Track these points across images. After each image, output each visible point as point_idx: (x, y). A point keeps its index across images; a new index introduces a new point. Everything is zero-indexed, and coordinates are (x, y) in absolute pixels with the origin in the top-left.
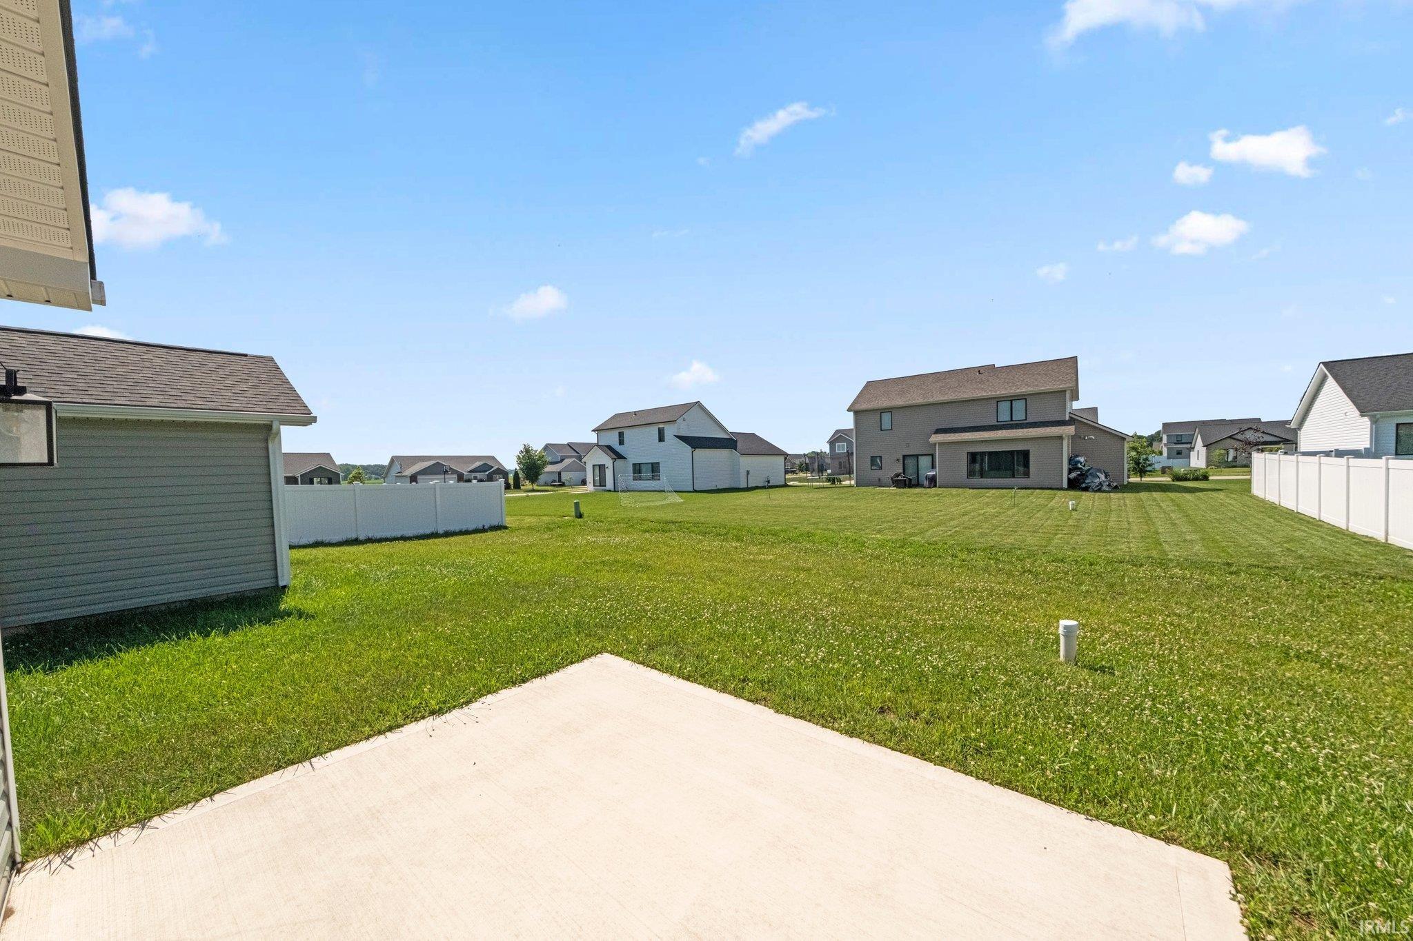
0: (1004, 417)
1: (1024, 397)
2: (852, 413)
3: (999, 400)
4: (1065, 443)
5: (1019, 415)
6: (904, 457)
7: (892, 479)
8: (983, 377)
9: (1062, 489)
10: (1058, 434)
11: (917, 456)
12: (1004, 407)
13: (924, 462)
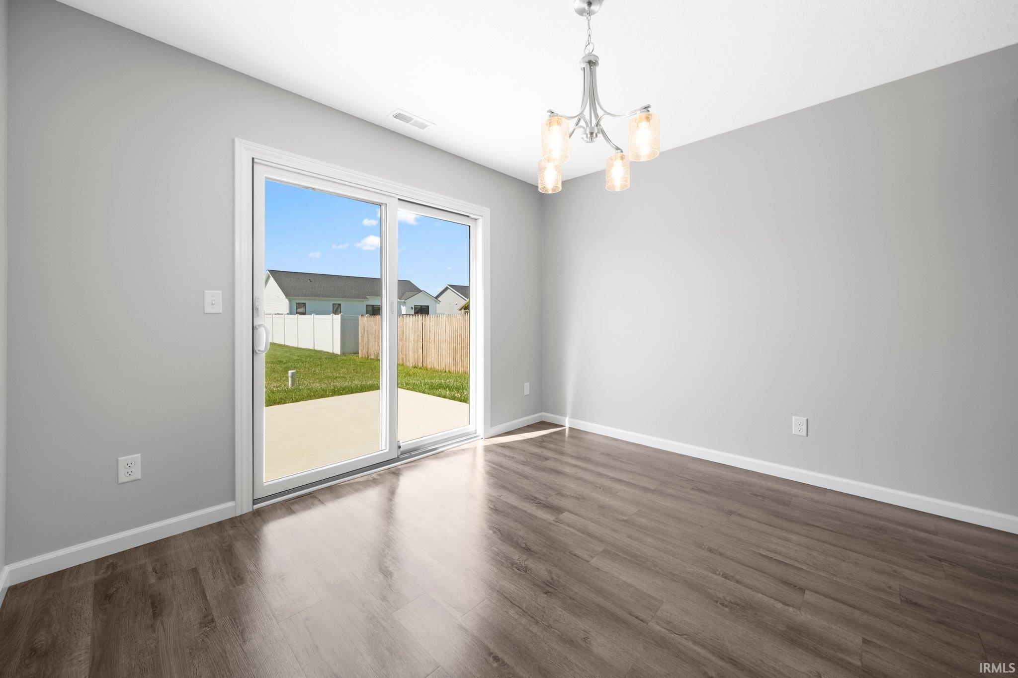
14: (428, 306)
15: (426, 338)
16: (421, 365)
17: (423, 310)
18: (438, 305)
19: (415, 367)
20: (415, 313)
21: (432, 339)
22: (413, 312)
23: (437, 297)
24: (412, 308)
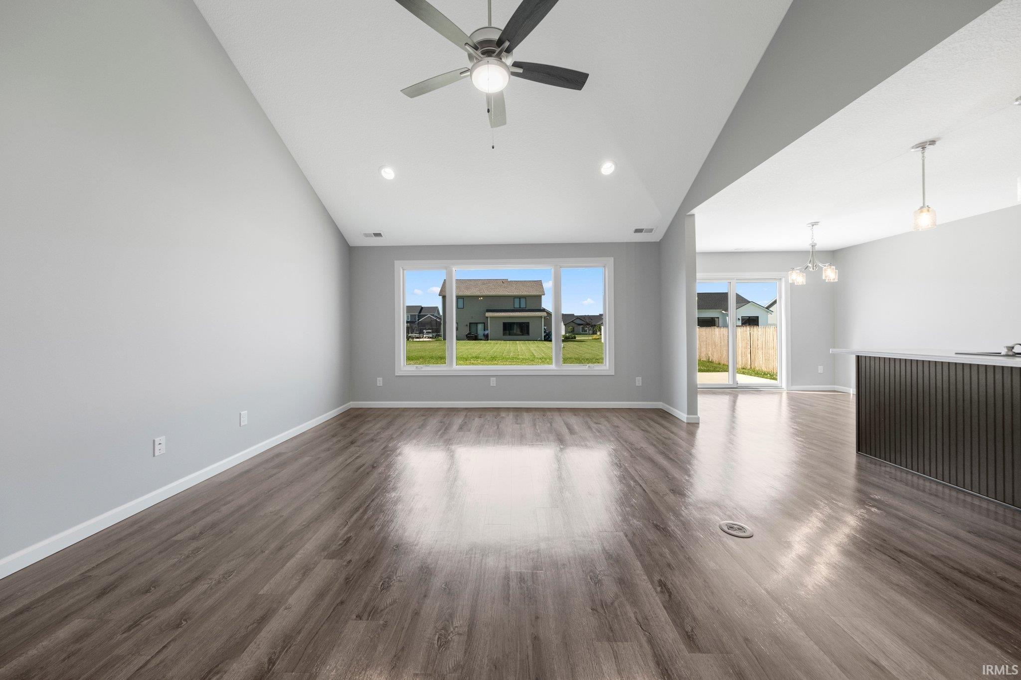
0: (517, 306)
1: (525, 297)
2: (441, 297)
3: (515, 297)
4: (543, 319)
5: (523, 306)
6: (470, 323)
7: (466, 335)
8: (505, 285)
9: (542, 341)
10: (540, 316)
11: (477, 323)
12: (517, 301)
13: (480, 327)
14: (758, 317)
15: (753, 345)
16: (749, 367)
17: (751, 321)
18: (769, 315)
19: (743, 369)
20: (742, 324)
21: (760, 346)
22: (740, 323)
23: (768, 308)
24: (739, 319)
